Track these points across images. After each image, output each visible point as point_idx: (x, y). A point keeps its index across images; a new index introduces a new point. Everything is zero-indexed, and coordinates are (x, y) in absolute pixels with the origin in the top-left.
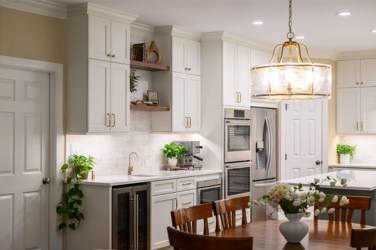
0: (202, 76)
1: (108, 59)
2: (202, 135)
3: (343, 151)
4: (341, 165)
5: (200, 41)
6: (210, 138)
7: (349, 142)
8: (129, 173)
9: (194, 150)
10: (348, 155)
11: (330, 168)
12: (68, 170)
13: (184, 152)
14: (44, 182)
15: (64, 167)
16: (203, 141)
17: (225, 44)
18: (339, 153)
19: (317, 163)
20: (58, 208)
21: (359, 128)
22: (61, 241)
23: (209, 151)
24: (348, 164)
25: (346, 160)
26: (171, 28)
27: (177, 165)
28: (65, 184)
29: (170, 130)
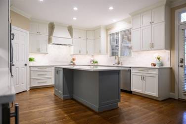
11: (30, 67)
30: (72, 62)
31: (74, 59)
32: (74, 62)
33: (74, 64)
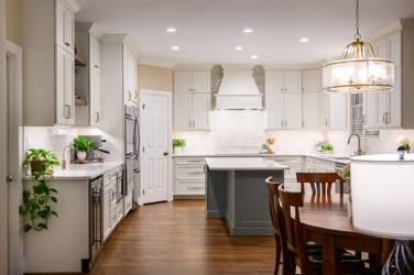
1: (65, 46)
2: (102, 130)
3: (177, 144)
4: (176, 155)
5: (99, 41)
6: (110, 133)
7: (179, 136)
8: (63, 167)
9: (100, 144)
10: (180, 148)
15: (25, 163)
18: (174, 146)
19: (165, 154)
20: (21, 208)
21: (192, 126)
23: (110, 144)
24: (180, 154)
25: (179, 151)
26: (90, 25)
27: (86, 159)
28: (24, 181)
29: (89, 125)
30: (265, 147)
31: (270, 142)
32: (271, 147)
33: (270, 152)
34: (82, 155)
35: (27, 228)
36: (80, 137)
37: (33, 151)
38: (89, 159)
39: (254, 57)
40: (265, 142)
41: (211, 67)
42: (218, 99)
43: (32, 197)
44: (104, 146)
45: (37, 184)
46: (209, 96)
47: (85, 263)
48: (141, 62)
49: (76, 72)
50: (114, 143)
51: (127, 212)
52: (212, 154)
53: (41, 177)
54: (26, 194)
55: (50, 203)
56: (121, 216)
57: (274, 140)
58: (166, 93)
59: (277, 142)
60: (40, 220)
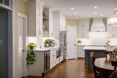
0: (53, 22)
1: (39, 15)
3: (79, 42)
4: (79, 45)
5: (53, 13)
6: (56, 38)
7: (80, 40)
8: (41, 48)
9: (53, 41)
10: (80, 43)
11: (77, 46)
12: (28, 47)
13: (50, 42)
14: (23, 51)
15: (28, 46)
16: (54, 39)
17: (60, 14)
19: (75, 45)
20: (27, 58)
21: (83, 37)
22: (27, 68)
23: (56, 42)
25: (80, 44)
26: (49, 8)
27: (49, 46)
28: (28, 51)
29: (49, 36)
30: (107, 43)
31: (109, 42)
32: (109, 43)
33: (108, 45)
34: (48, 45)
35: (28, 64)
36: (47, 40)
37: (30, 43)
38: (50, 46)
39: (102, 15)
40: (107, 42)
41: (89, 19)
42: (91, 28)
43: (30, 55)
44: (54, 42)
45: (31, 52)
46: (89, 27)
47: (43, 74)
48: (67, 18)
49: (43, 22)
50: (57, 42)
51: (61, 61)
52: (90, 45)
53: (32, 50)
54: (28, 55)
55: (34, 57)
56: (59, 62)
57: (110, 41)
58: (75, 27)
59: (111, 42)
60: (31, 62)
